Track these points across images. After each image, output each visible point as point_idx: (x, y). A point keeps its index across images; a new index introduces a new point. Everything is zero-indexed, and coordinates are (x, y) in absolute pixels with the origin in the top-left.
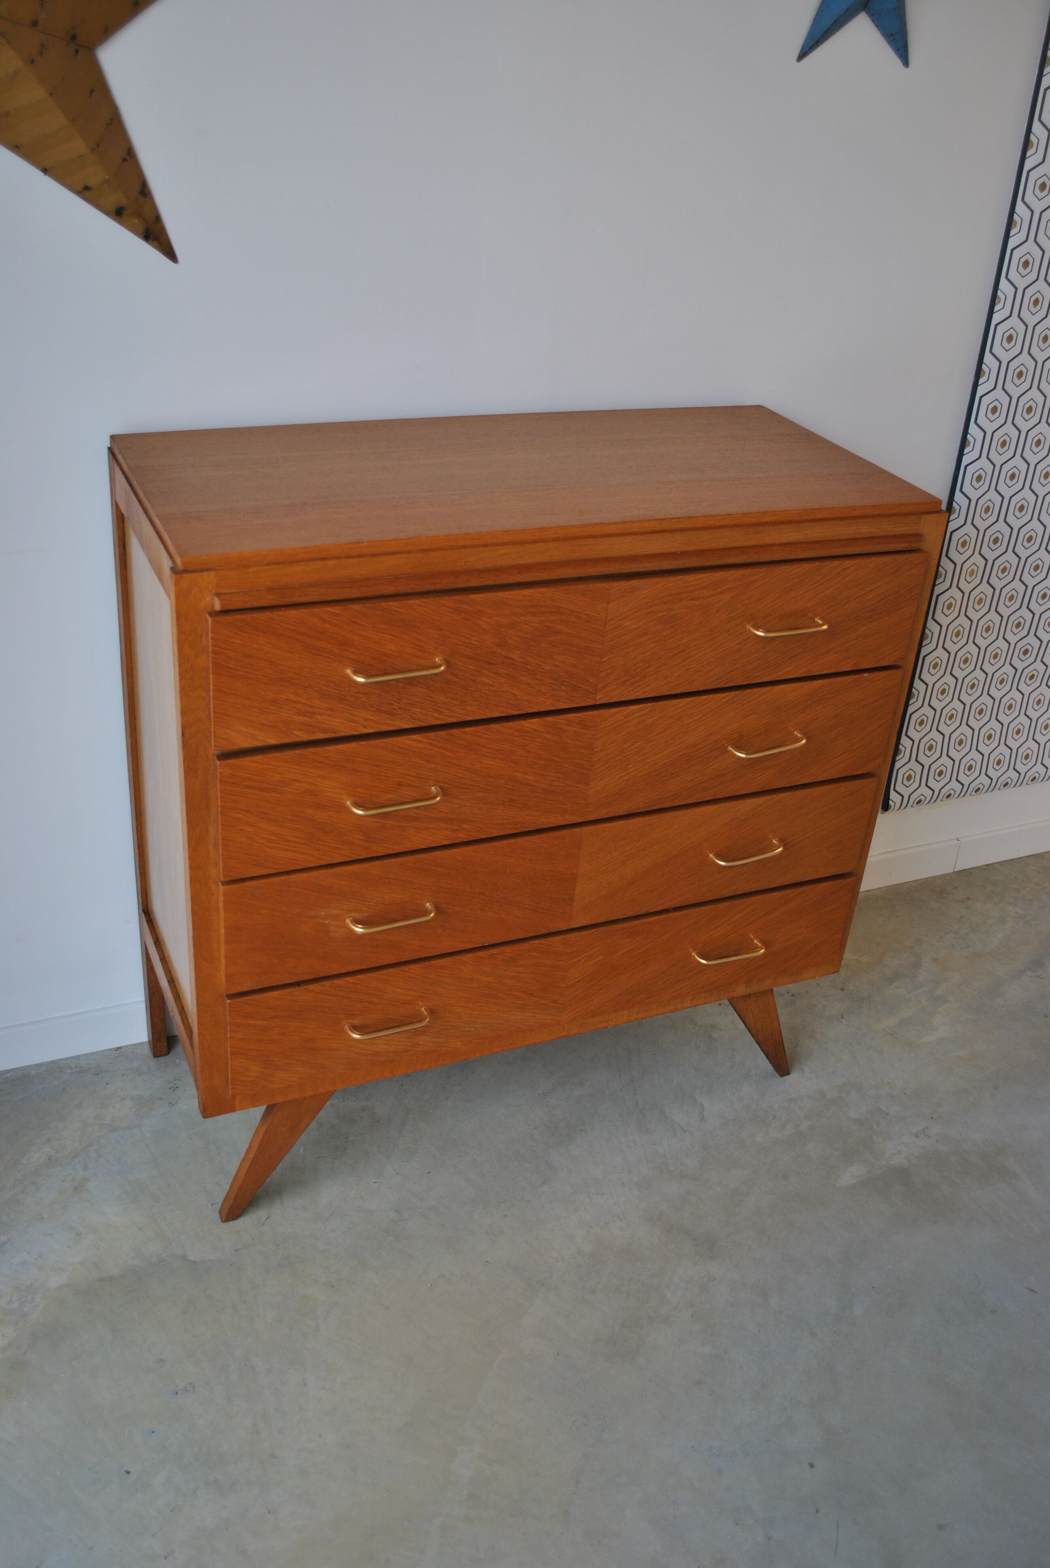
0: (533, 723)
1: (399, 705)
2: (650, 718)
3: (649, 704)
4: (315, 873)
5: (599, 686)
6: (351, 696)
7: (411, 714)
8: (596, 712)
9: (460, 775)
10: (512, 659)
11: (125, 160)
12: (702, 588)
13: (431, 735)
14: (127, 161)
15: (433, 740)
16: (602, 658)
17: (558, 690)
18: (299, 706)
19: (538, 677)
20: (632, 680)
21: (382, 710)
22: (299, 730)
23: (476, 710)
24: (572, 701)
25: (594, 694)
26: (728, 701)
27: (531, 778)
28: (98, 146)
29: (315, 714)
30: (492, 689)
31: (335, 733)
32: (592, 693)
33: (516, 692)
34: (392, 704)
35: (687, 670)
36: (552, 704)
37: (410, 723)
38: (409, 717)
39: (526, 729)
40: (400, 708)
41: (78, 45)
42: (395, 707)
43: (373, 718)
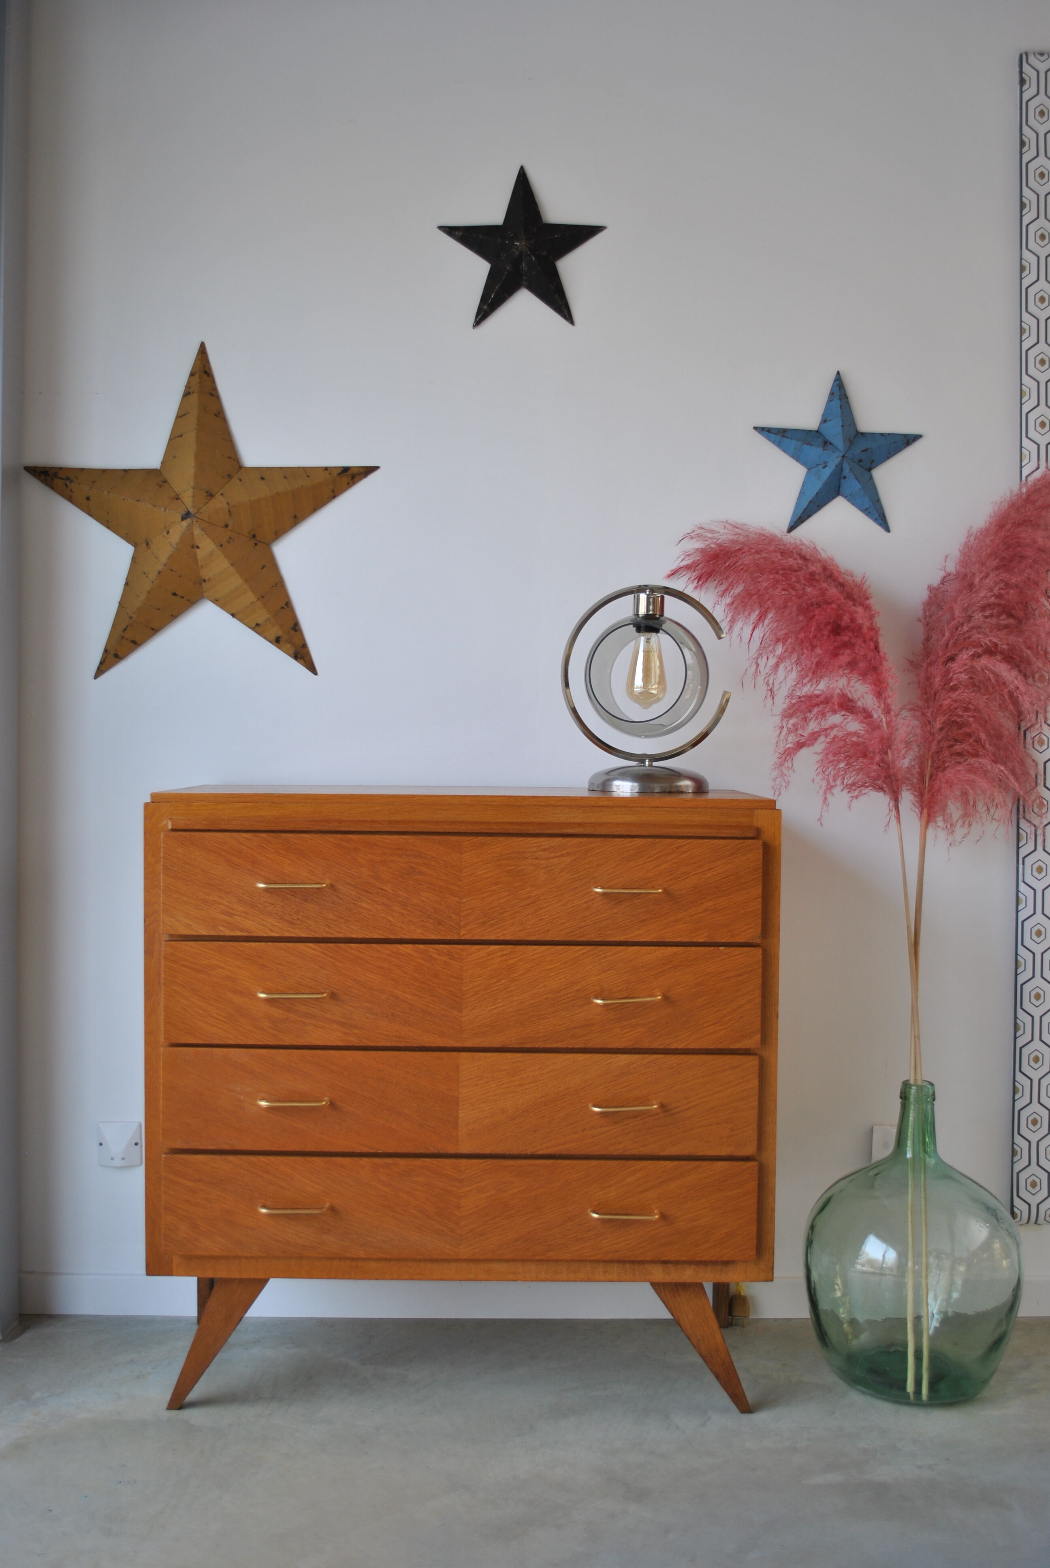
0: (407, 948)
1: (298, 917)
2: (511, 959)
3: (509, 947)
4: (232, 1050)
5: (463, 923)
6: (262, 903)
7: (307, 925)
8: (461, 947)
9: (350, 985)
10: (386, 891)
12: (544, 850)
13: (323, 945)
14: (285, 606)
15: (326, 950)
16: (462, 899)
17: (426, 922)
18: (223, 907)
19: (409, 908)
20: (491, 922)
21: (284, 919)
22: (223, 926)
23: (359, 929)
24: (439, 933)
25: (458, 929)
26: (583, 954)
27: (410, 997)
28: (263, 597)
29: (234, 915)
30: (372, 913)
31: (249, 932)
32: (456, 928)
33: (391, 919)
34: (292, 916)
35: (541, 920)
36: (422, 934)
37: (306, 932)
38: (305, 927)
39: (402, 952)
40: (298, 919)
41: (258, 542)
42: (294, 917)
43: (278, 924)
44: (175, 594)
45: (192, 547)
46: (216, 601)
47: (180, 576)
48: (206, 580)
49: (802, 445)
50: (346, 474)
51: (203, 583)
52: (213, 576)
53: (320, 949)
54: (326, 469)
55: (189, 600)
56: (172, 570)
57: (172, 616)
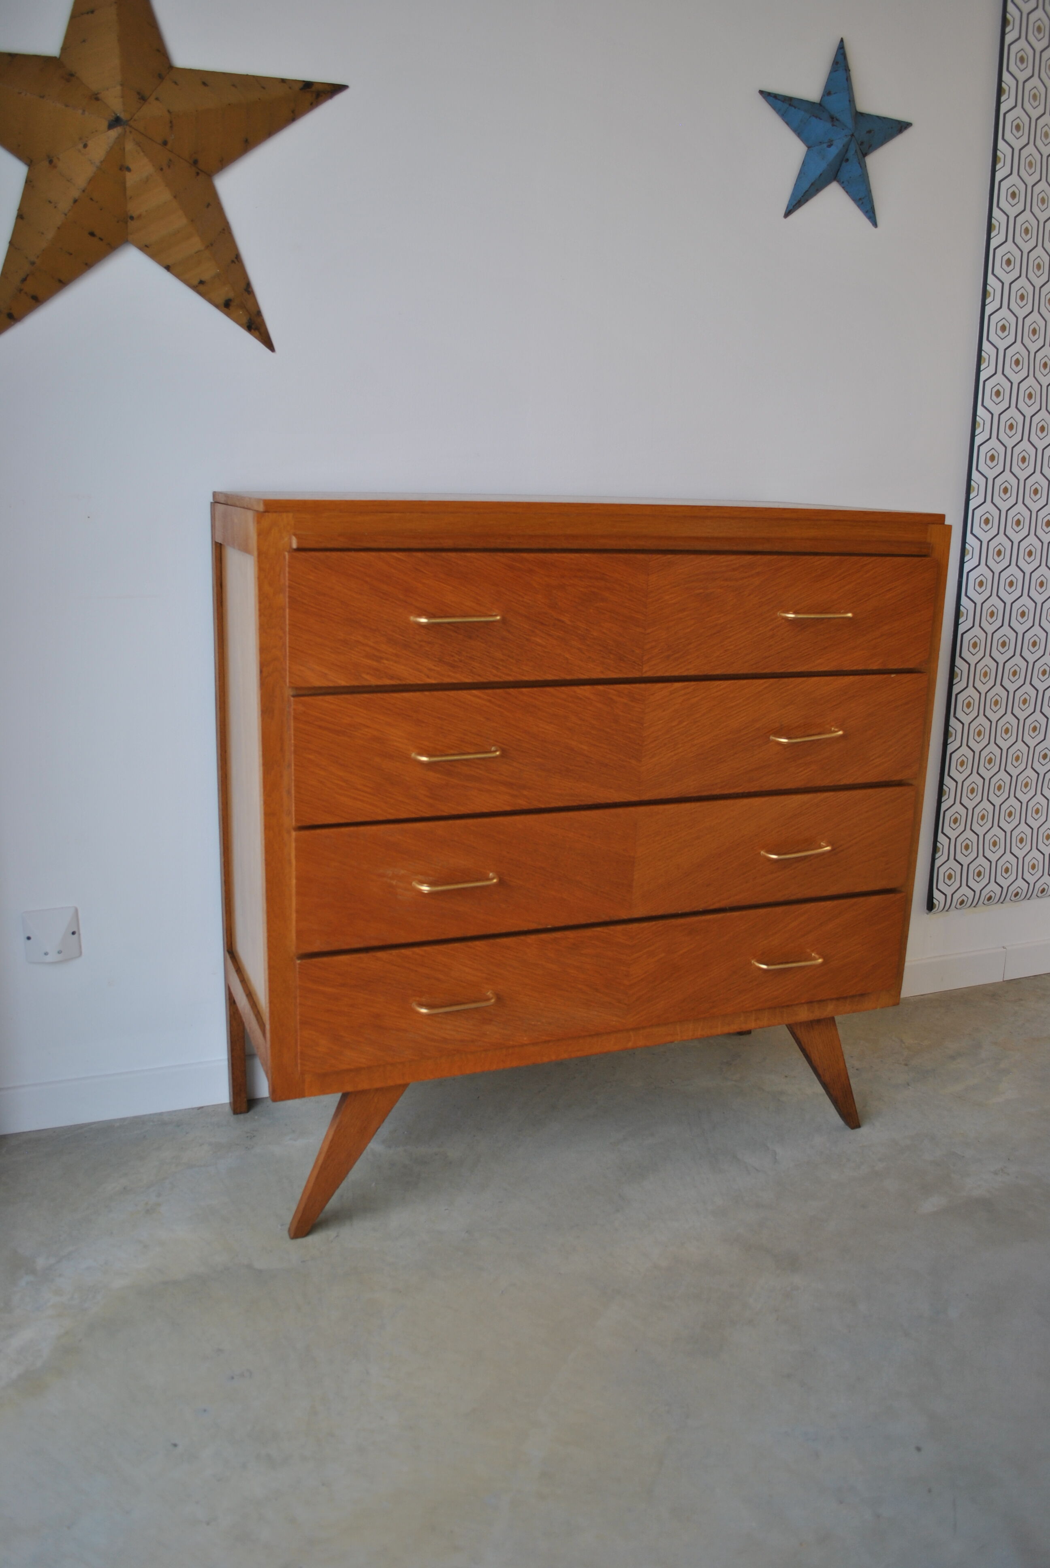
0: (586, 689)
1: (460, 658)
2: (695, 697)
3: (693, 683)
4: (382, 827)
5: (645, 658)
6: (416, 643)
7: (470, 667)
8: (643, 686)
9: (519, 737)
10: (563, 622)
11: (233, 262)
12: (735, 568)
13: (490, 691)
14: (235, 263)
15: (492, 697)
16: (646, 630)
17: (607, 659)
18: (367, 649)
19: (588, 642)
20: (677, 655)
21: (443, 661)
22: (368, 673)
23: (531, 670)
24: (622, 671)
25: (641, 665)
26: (766, 688)
27: (585, 748)
28: (212, 245)
29: (381, 658)
30: (546, 650)
31: (400, 680)
32: (638, 664)
33: (567, 656)
34: (452, 656)
35: (726, 651)
36: (602, 672)
37: (470, 677)
38: (469, 671)
39: (579, 695)
40: (461, 661)
41: (199, 171)
42: (456, 659)
43: (435, 668)
44: (92, 234)
45: (121, 169)
46: (145, 248)
47: (101, 210)
48: (135, 217)
49: (810, 117)
50: (309, 90)
51: (129, 220)
52: (146, 211)
53: (485, 697)
54: (283, 81)
55: (109, 244)
56: (91, 199)
57: (86, 264)
